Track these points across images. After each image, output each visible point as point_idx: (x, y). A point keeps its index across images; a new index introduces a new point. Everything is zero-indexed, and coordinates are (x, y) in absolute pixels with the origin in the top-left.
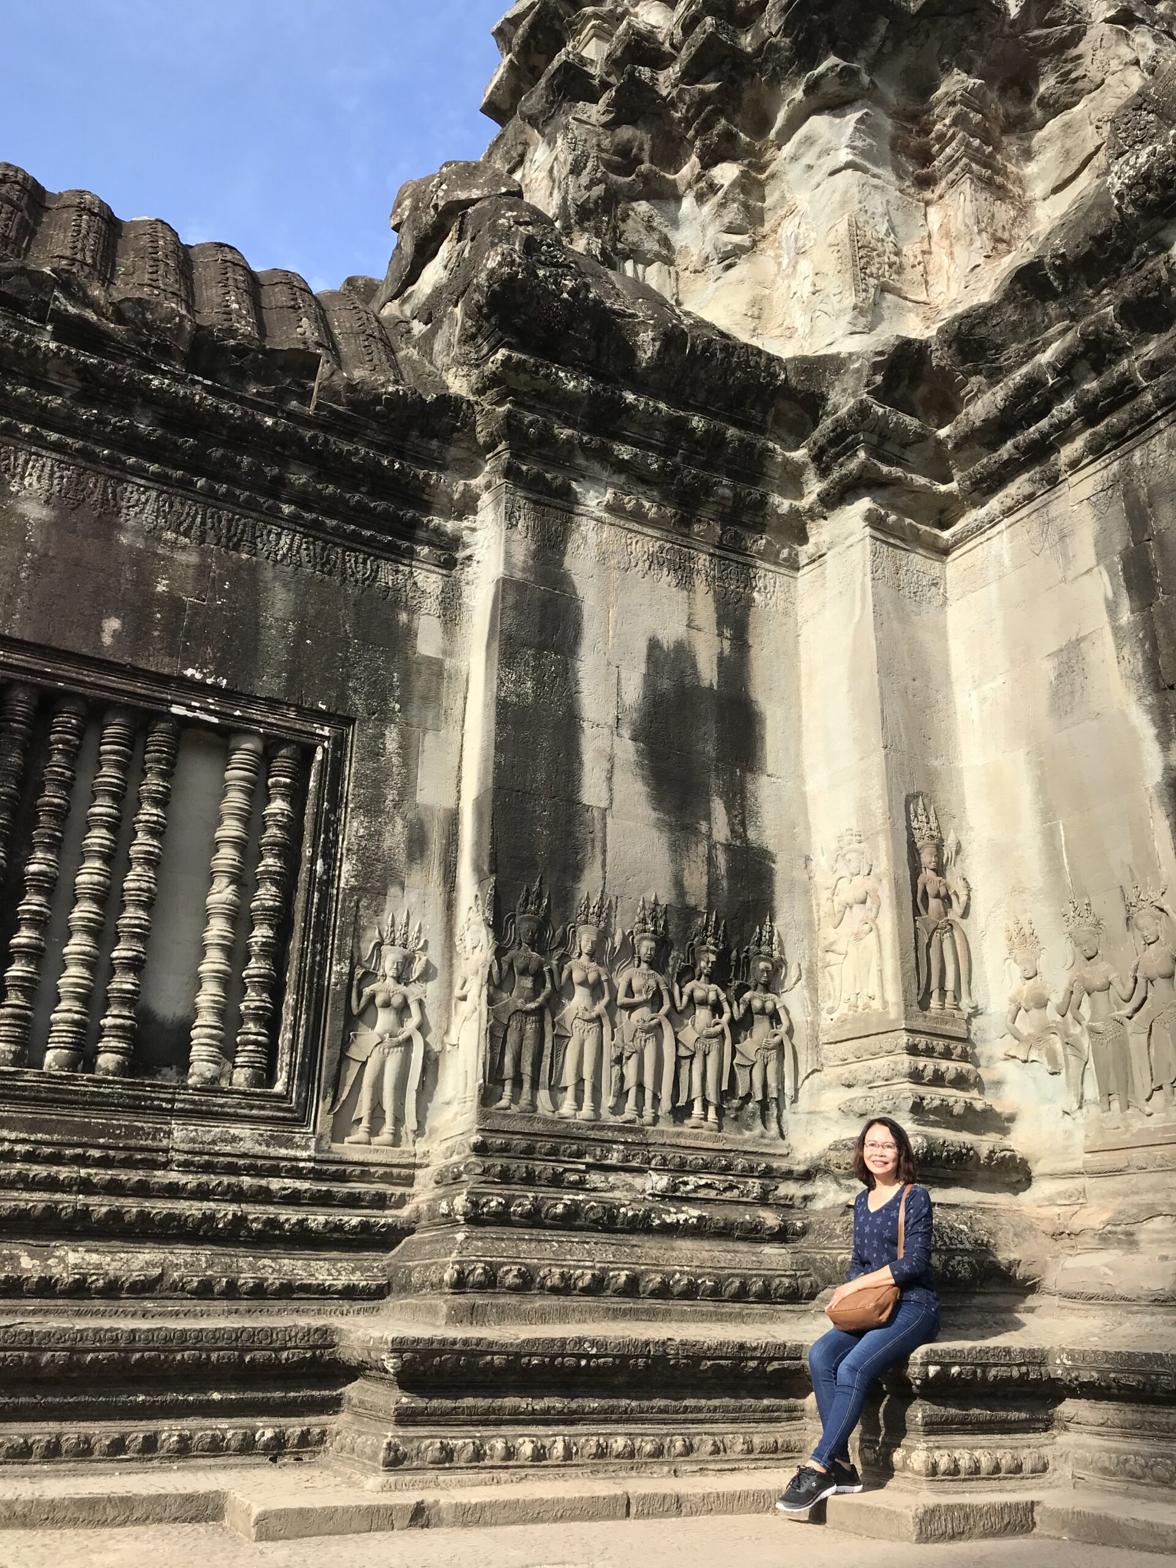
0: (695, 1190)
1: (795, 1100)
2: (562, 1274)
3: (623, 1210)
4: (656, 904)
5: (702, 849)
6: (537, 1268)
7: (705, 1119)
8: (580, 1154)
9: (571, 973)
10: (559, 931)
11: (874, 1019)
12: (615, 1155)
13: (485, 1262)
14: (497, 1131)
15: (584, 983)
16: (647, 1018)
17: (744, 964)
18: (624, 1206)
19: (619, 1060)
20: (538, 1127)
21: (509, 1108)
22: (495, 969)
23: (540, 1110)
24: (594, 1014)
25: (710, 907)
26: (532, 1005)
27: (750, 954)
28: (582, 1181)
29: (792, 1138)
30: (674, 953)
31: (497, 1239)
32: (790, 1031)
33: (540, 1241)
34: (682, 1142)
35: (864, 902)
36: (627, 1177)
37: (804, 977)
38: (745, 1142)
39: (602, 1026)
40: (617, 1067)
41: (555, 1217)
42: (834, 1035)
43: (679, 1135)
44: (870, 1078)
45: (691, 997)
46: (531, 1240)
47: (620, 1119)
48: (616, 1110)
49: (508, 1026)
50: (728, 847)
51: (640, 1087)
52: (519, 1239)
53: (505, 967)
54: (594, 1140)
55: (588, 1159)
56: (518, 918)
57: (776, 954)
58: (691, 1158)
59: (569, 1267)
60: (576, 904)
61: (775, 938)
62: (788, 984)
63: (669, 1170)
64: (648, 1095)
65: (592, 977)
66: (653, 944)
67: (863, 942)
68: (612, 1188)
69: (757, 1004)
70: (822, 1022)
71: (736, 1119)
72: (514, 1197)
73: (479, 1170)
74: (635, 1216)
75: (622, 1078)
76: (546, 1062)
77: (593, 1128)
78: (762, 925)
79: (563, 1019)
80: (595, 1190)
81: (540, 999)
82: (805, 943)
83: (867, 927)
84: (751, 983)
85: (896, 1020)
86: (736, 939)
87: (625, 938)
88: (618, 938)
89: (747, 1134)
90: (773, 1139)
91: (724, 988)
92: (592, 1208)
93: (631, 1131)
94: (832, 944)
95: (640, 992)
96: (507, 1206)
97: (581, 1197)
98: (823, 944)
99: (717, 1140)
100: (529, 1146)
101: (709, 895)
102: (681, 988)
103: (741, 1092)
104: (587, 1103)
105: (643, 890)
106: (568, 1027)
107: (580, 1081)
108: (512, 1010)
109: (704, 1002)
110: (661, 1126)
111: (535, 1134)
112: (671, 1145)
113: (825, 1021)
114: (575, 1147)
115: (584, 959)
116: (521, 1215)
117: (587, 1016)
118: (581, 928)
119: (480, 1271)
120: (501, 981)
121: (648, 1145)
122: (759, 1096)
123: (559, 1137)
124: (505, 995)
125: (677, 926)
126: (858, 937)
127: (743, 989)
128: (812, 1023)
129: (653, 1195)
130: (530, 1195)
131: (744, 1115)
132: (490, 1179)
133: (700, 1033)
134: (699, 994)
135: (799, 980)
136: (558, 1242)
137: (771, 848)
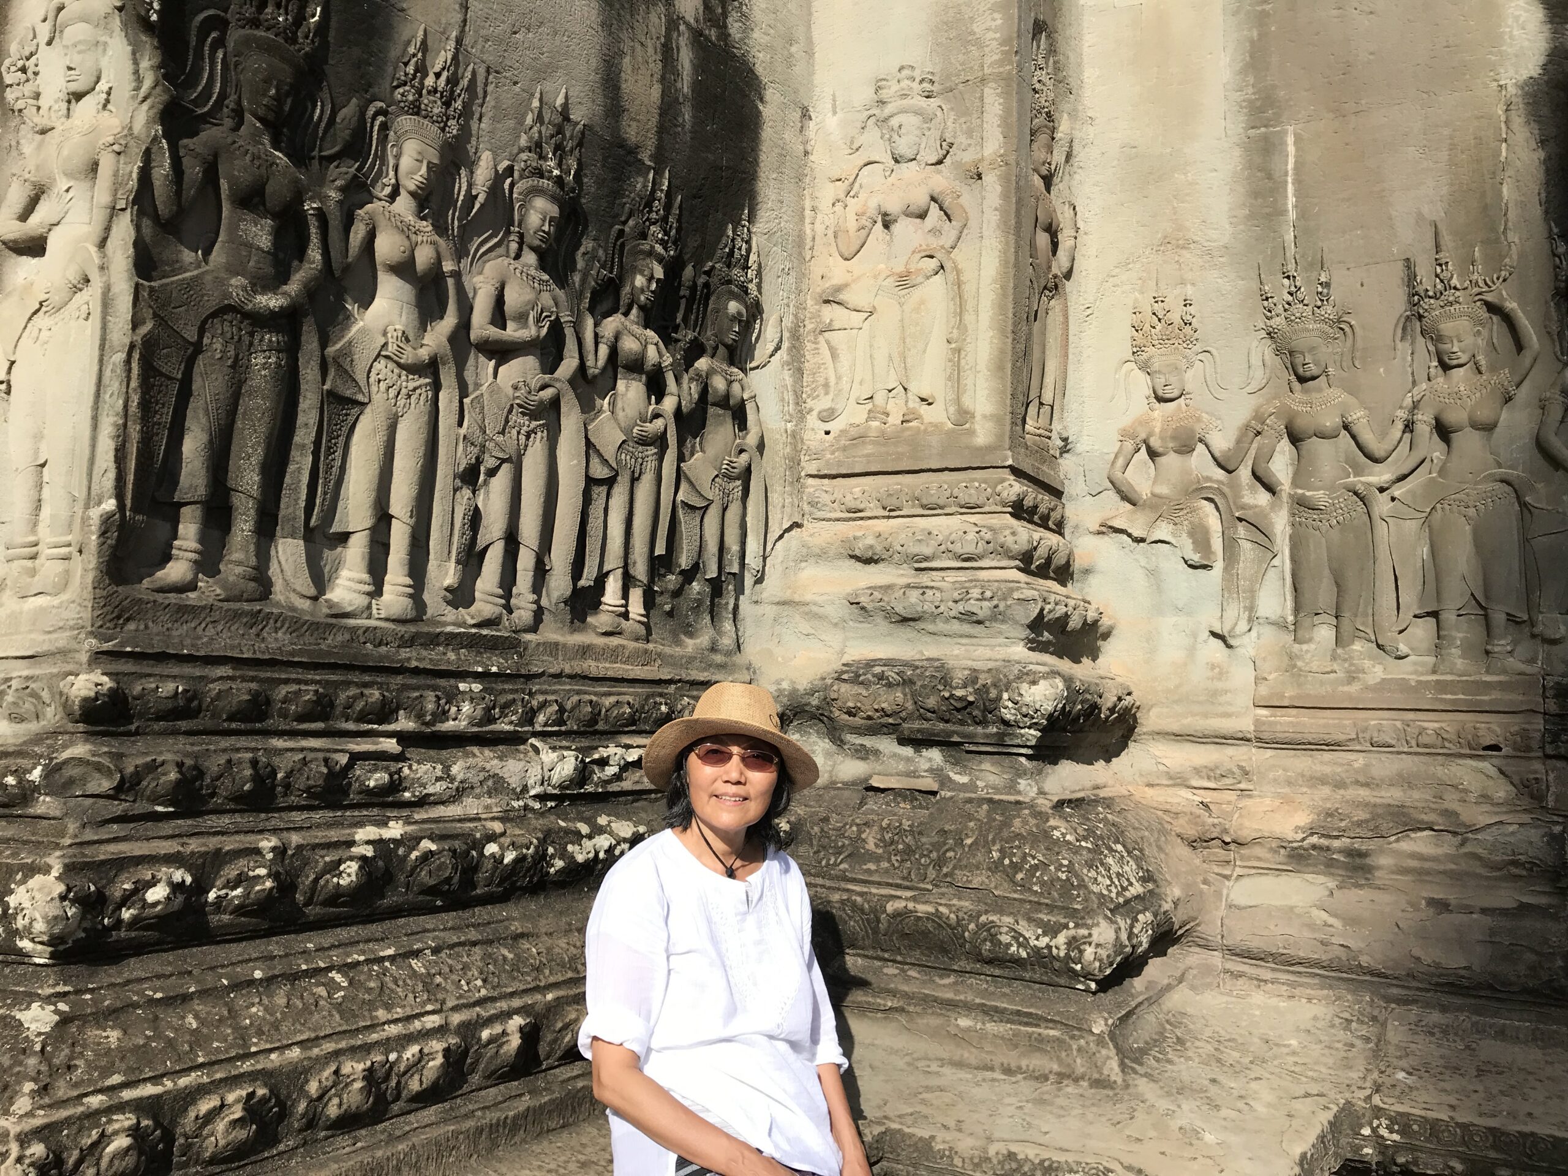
0: (618, 777)
1: (759, 581)
2: (370, 1074)
3: (491, 848)
4: (565, 113)
5: (656, 20)
6: (300, 1073)
7: (625, 615)
8: (385, 713)
9: (371, 236)
10: (347, 112)
11: (934, 441)
12: (466, 707)
13: (139, 1106)
14: (162, 657)
15: (404, 269)
16: (534, 383)
17: (701, 296)
18: (492, 838)
19: (470, 477)
20: (277, 641)
21: (192, 586)
22: (162, 169)
23: (279, 593)
24: (424, 354)
25: (660, 158)
26: (271, 301)
27: (714, 280)
28: (395, 785)
29: (752, 651)
30: (587, 245)
31: (168, 1001)
32: (761, 447)
33: (294, 977)
34: (593, 667)
35: (922, 216)
36: (486, 759)
37: (785, 345)
38: (691, 659)
39: (437, 387)
40: (467, 492)
41: (337, 897)
42: (831, 462)
43: (585, 651)
44: (927, 551)
45: (614, 351)
46: (269, 981)
47: (469, 616)
48: (461, 596)
49: (198, 348)
50: (697, 35)
51: (512, 540)
52: (235, 986)
53: (194, 171)
54: (416, 672)
55: (405, 723)
56: (234, 36)
57: (752, 287)
58: (608, 701)
59: (387, 1045)
60: (394, 53)
61: (753, 258)
62: (761, 352)
63: (568, 734)
64: (526, 561)
65: (423, 257)
66: (554, 210)
67: (917, 294)
68: (459, 794)
69: (718, 383)
70: (807, 436)
71: (670, 614)
72: (219, 858)
73: (106, 785)
74: (520, 860)
75: (475, 518)
76: (300, 464)
77: (410, 642)
78: (737, 223)
79: (347, 352)
80: (423, 802)
81: (293, 287)
82: (792, 279)
83: (933, 264)
84: (709, 338)
85: (989, 449)
86: (693, 242)
87: (498, 179)
88: (483, 174)
89: (691, 645)
90: (729, 653)
91: (668, 340)
92: (428, 855)
93: (495, 645)
94: (839, 289)
95: (521, 318)
96: (201, 887)
97: (395, 830)
98: (820, 287)
99: (647, 658)
100: (255, 695)
101: (662, 130)
102: (596, 325)
103: (684, 561)
104: (396, 575)
105: (543, 72)
106: (360, 377)
107: (383, 519)
108: (212, 302)
109: (636, 366)
110: (551, 632)
111: (272, 663)
112: (572, 677)
113: (814, 433)
114: (375, 695)
115: (404, 205)
116: (240, 910)
117: (409, 356)
118: (405, 122)
119: (122, 1142)
120: (181, 211)
121: (530, 677)
122: (712, 573)
123: (333, 667)
124: (188, 256)
125: (600, 183)
126: (904, 281)
127: (696, 350)
128: (794, 435)
129: (542, 798)
130: (267, 843)
131: (684, 604)
132: (142, 807)
133: (628, 431)
134: (629, 345)
135: (778, 348)
136: (346, 968)
137: (759, 70)
